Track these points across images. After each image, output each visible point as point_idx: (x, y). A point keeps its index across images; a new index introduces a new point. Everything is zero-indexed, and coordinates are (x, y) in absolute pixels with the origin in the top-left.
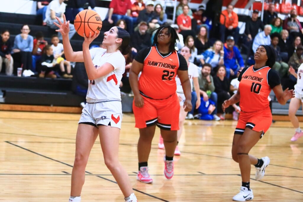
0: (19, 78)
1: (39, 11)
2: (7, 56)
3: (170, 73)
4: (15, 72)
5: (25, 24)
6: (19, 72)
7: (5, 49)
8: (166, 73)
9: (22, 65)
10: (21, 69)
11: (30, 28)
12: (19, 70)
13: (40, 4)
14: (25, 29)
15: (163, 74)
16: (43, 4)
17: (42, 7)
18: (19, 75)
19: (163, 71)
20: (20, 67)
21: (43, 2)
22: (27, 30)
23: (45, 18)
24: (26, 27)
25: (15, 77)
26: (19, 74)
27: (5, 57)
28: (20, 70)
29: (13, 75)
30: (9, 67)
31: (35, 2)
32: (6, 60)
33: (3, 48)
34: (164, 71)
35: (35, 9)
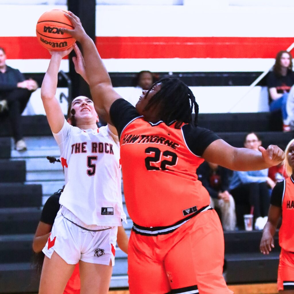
0: (249, 233)
1: (273, 104)
2: (221, 194)
3: (161, 153)
4: (240, 223)
5: (250, 132)
6: (247, 222)
7: (216, 181)
8: (152, 154)
9: (253, 208)
10: (251, 216)
11: (260, 138)
12: (247, 218)
13: (274, 91)
14: (249, 141)
15: (146, 157)
16: (279, 91)
17: (279, 96)
18: (249, 229)
19: (144, 150)
20: (249, 213)
21: (279, 88)
22: (254, 141)
23: (286, 116)
24: (252, 137)
25: (241, 232)
26: (249, 225)
27: (219, 198)
28: (249, 218)
29: (237, 229)
30: (228, 215)
31: (265, 89)
32: (221, 201)
33: (214, 180)
34: (148, 150)
35: (267, 101)
